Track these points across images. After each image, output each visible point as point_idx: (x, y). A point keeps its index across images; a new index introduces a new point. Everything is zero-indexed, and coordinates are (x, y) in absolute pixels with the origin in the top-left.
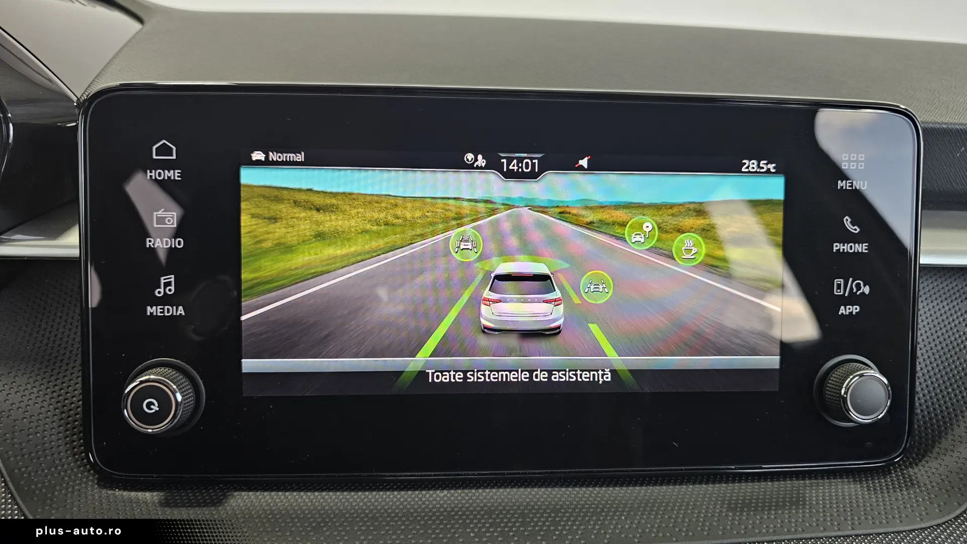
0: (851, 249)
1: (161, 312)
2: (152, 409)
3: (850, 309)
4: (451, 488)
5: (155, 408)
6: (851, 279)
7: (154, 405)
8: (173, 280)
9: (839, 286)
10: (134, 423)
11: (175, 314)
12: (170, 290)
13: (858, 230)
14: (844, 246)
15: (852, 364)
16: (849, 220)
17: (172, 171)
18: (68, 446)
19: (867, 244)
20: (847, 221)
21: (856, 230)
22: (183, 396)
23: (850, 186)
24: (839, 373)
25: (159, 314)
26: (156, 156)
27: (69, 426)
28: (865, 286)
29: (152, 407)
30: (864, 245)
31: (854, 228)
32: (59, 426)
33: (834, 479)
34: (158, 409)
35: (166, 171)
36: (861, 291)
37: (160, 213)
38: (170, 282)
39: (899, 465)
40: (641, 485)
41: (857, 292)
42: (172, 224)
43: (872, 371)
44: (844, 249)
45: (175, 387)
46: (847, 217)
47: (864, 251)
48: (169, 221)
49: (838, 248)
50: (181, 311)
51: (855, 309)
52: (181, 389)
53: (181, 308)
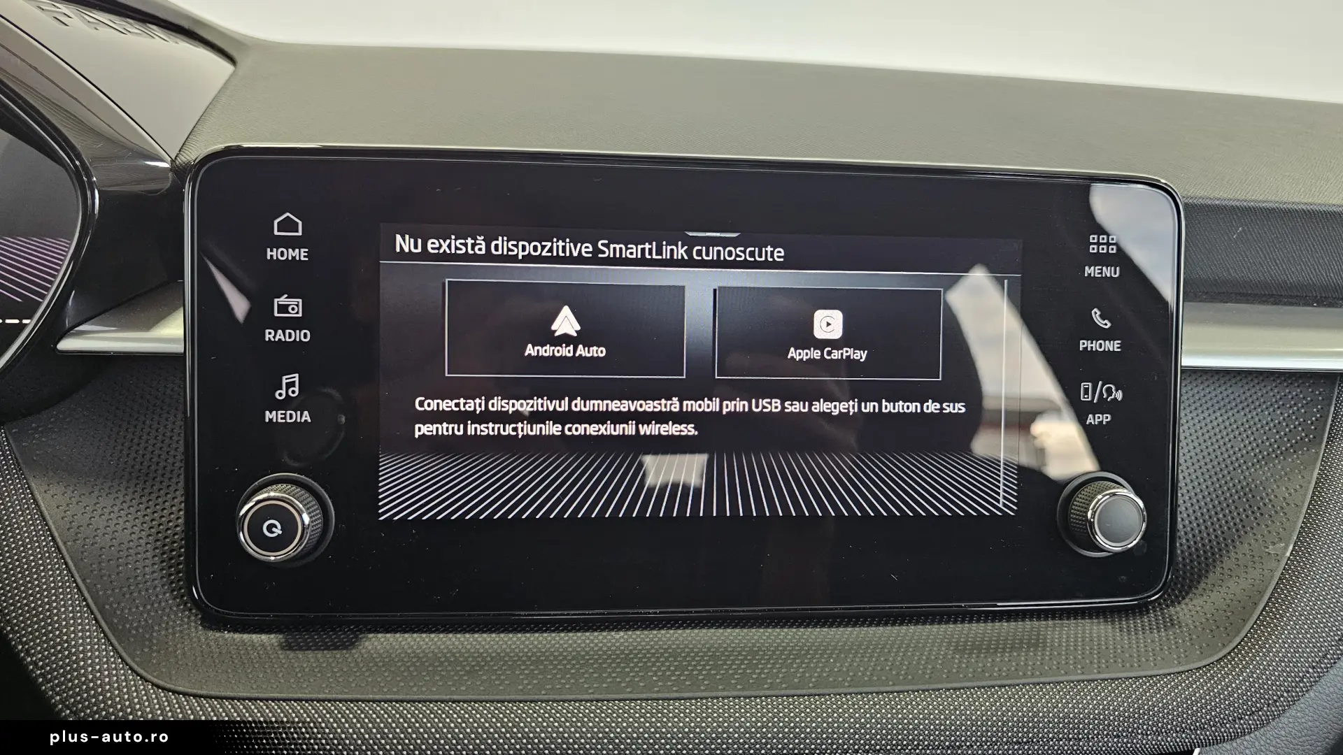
0: (1101, 347)
1: (282, 418)
2: (273, 532)
3: (1099, 418)
4: (628, 630)
5: (278, 531)
6: (1100, 383)
7: (276, 527)
8: (297, 380)
9: (1086, 391)
10: (252, 549)
11: (299, 420)
12: (293, 392)
13: (1109, 325)
14: (1092, 343)
15: (1101, 482)
16: (1099, 313)
17: (297, 250)
18: (165, 580)
19: (1119, 342)
20: (1096, 314)
21: (1106, 324)
22: (311, 518)
23: (1099, 273)
24: (1085, 493)
25: (280, 421)
26: (278, 231)
27: (165, 556)
28: (1117, 390)
29: (274, 529)
30: (1116, 342)
31: (1104, 322)
32: (154, 556)
33: (1082, 619)
34: (280, 532)
35: (290, 250)
36: (1113, 397)
37: (282, 299)
38: (294, 382)
39: (1159, 604)
40: (854, 626)
41: (1108, 398)
42: (297, 313)
43: (1126, 491)
44: (1092, 347)
45: (301, 506)
46: (1095, 310)
47: (1116, 350)
48: (293, 309)
49: (1085, 346)
50: (306, 416)
51: (1106, 418)
52: (308, 509)
53: (306, 413)
